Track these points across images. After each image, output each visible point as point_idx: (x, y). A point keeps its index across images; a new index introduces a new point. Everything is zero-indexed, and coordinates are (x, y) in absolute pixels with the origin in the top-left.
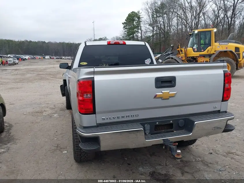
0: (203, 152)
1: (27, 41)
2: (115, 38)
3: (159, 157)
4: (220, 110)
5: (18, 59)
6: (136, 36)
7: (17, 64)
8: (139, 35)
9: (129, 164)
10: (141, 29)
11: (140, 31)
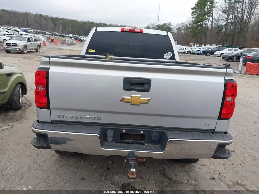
0: (204, 174)
1: (89, 22)
2: (181, 25)
3: (148, 168)
4: (215, 130)
5: (76, 39)
6: (206, 24)
7: (75, 44)
8: (210, 23)
9: (108, 169)
10: (212, 16)
11: (211, 18)
